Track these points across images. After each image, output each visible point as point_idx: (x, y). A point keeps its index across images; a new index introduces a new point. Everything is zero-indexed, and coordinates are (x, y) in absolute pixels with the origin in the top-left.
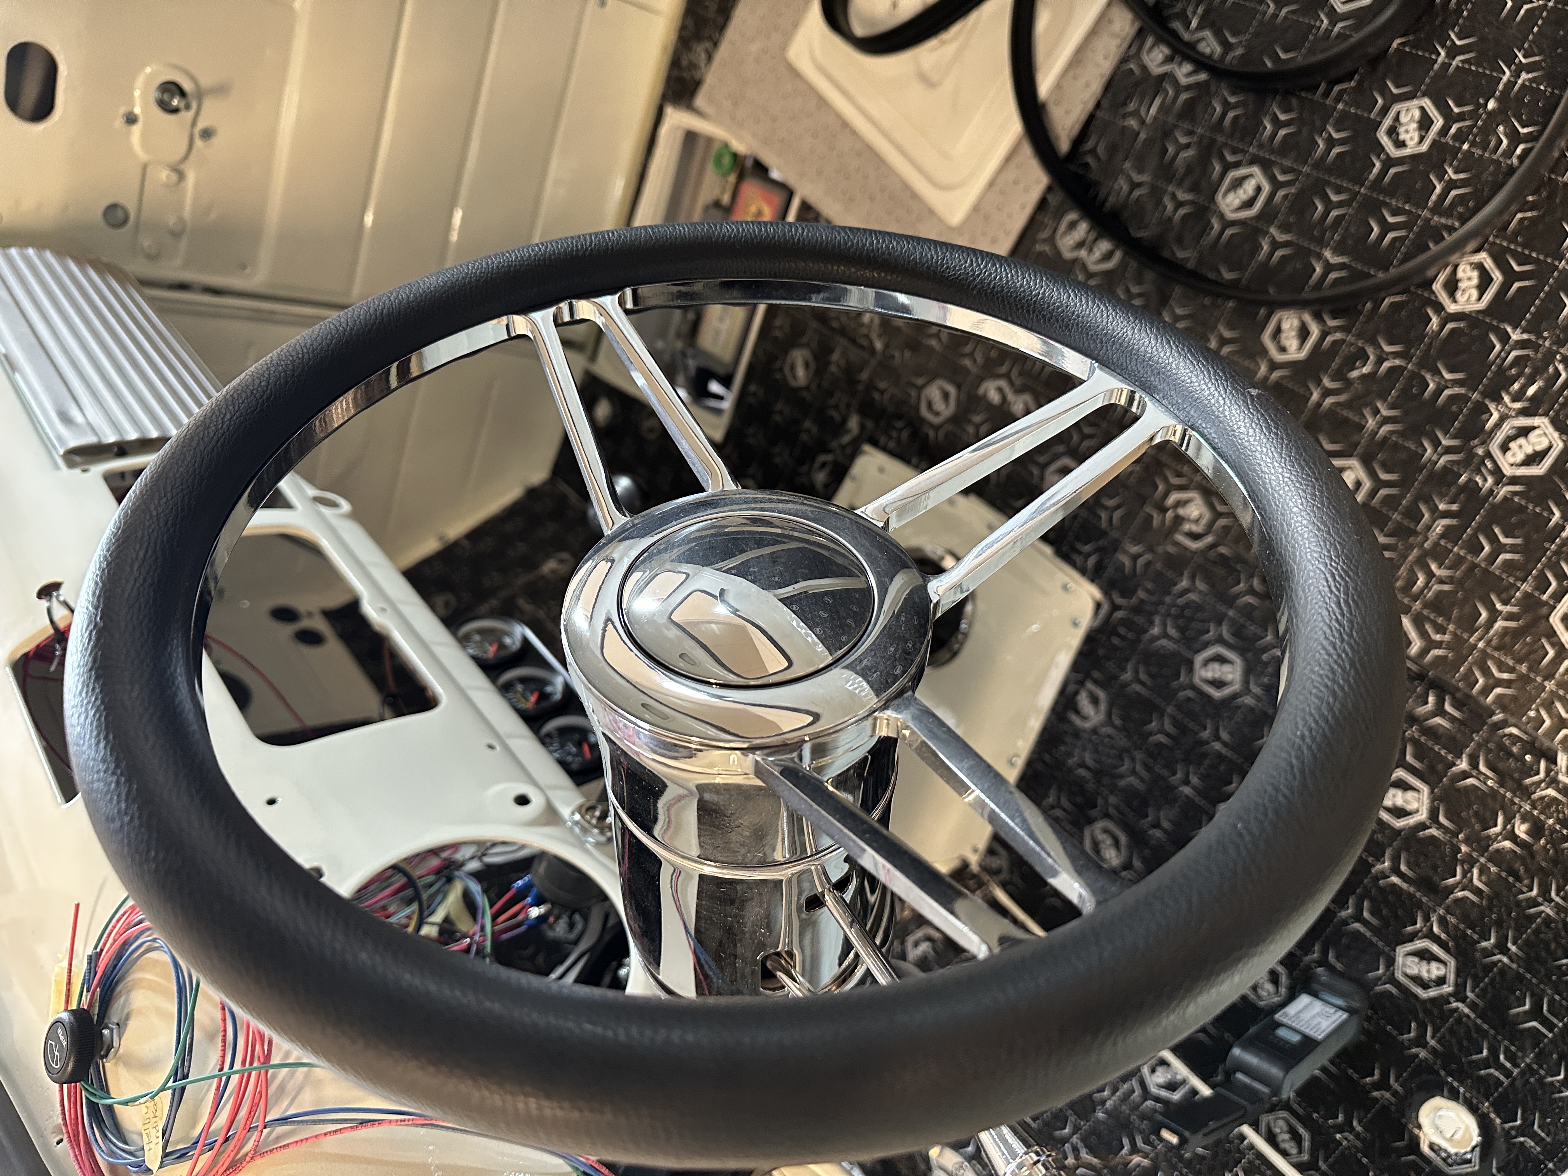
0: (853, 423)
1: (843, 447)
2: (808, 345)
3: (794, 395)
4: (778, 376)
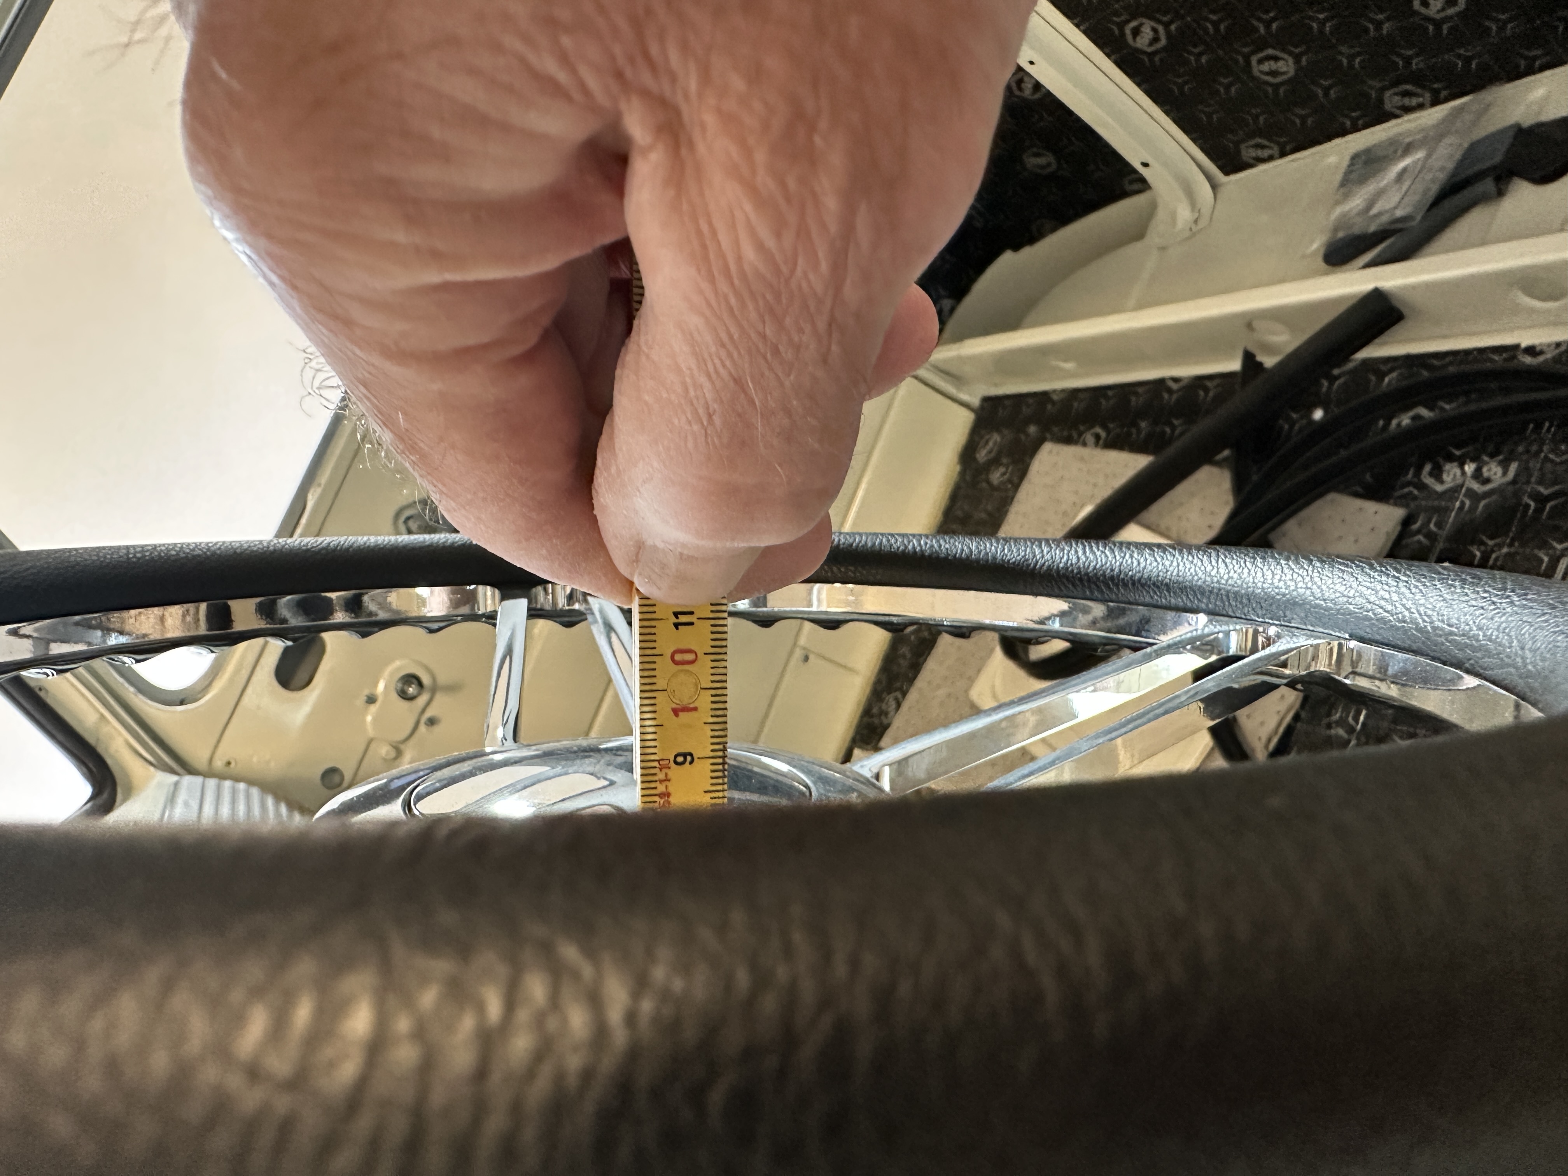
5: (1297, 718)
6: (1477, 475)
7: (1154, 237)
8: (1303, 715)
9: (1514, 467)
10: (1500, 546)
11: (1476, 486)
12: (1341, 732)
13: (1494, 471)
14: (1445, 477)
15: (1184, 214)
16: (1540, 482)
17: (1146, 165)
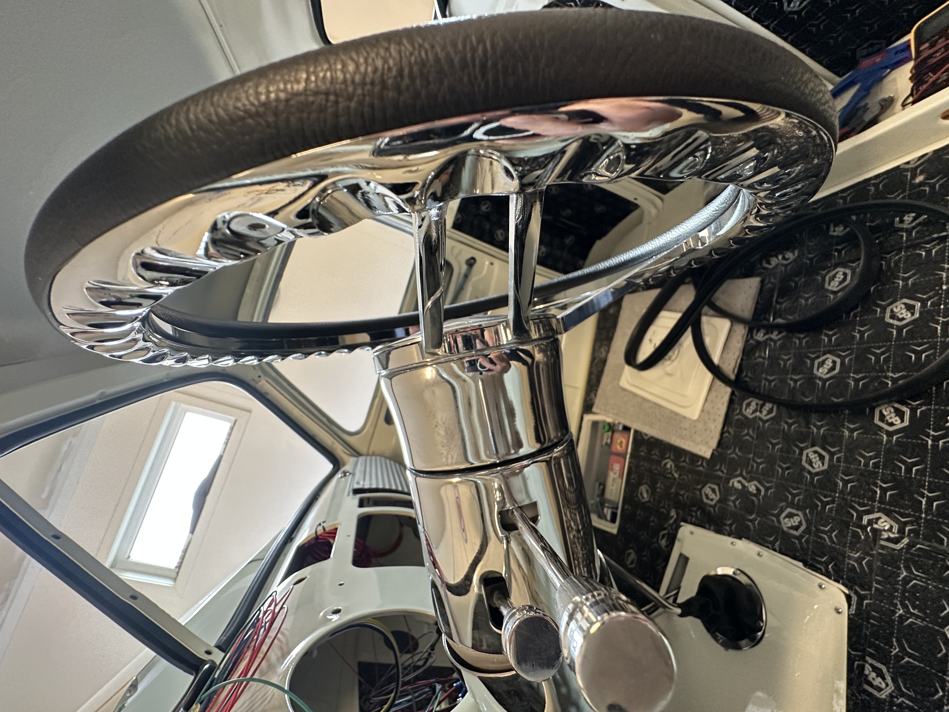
0: (673, 513)
1: (671, 525)
2: (646, 483)
3: (644, 506)
4: (636, 499)
5: (742, 360)
6: (784, 258)
7: (646, 220)
8: (745, 358)
9: (796, 252)
10: (800, 279)
11: (785, 262)
12: (761, 360)
13: (790, 255)
14: (772, 263)
15: (654, 211)
16: (809, 253)
17: (636, 199)
